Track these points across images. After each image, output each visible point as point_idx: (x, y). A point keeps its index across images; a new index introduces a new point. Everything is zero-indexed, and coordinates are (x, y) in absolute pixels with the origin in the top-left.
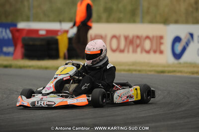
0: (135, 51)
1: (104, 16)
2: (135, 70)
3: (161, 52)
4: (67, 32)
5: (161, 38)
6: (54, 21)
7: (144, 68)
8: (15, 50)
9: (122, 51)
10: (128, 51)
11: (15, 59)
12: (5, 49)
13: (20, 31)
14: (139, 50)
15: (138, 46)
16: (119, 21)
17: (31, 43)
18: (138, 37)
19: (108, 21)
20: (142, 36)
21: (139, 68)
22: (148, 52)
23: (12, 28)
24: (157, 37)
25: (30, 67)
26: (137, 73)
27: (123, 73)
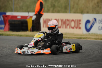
0: (66, 27)
1: (51, 9)
2: (66, 37)
3: (80, 28)
4: (32, 17)
5: (80, 20)
6: (25, 11)
7: (71, 36)
8: (5, 26)
9: (60, 27)
10: (63, 28)
11: (5, 31)
13: (8, 16)
14: (68, 27)
15: (68, 25)
16: (59, 12)
17: (13, 23)
18: (68, 20)
19: (53, 12)
20: (70, 20)
21: (68, 36)
22: (73, 28)
23: (3, 15)
24: (77, 20)
25: (12, 35)
26: (68, 39)
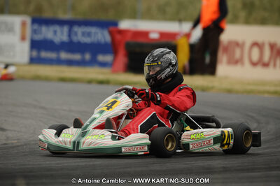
1: (243, 14)
8: (114, 59)
9: (266, 65)
11: (114, 72)
12: (101, 58)
17: (138, 50)
19: (247, 22)
27: (266, 95)
